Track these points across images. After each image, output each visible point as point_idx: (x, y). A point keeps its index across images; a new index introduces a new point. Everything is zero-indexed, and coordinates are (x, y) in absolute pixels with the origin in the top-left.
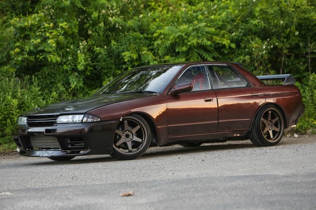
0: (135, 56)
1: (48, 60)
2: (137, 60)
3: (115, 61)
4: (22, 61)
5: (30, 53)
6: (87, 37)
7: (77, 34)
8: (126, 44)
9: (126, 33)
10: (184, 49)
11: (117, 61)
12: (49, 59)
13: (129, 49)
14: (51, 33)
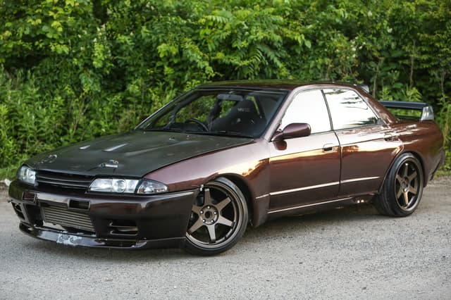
0: (174, 51)
1: (50, 50)
2: (176, 56)
3: (144, 55)
4: (14, 49)
5: (26, 38)
6: (104, 18)
7: (91, 15)
8: (161, 33)
9: (161, 17)
10: (245, 44)
11: (148, 56)
12: (53, 48)
13: (166, 39)
14: (56, 11)
